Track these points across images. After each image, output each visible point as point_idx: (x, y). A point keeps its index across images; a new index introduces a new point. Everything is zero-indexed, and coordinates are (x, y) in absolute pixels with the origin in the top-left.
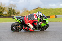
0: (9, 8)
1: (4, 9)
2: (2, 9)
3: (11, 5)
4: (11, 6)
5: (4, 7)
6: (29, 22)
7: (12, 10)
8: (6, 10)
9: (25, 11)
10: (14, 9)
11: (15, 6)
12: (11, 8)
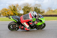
0: (35, 8)
1: (30, 9)
2: (28, 8)
3: (36, 4)
4: (37, 6)
5: (30, 7)
6: (24, 22)
7: (37, 9)
8: (32, 10)
9: (49, 10)
10: (39, 9)
11: (40, 6)
12: (37, 7)
